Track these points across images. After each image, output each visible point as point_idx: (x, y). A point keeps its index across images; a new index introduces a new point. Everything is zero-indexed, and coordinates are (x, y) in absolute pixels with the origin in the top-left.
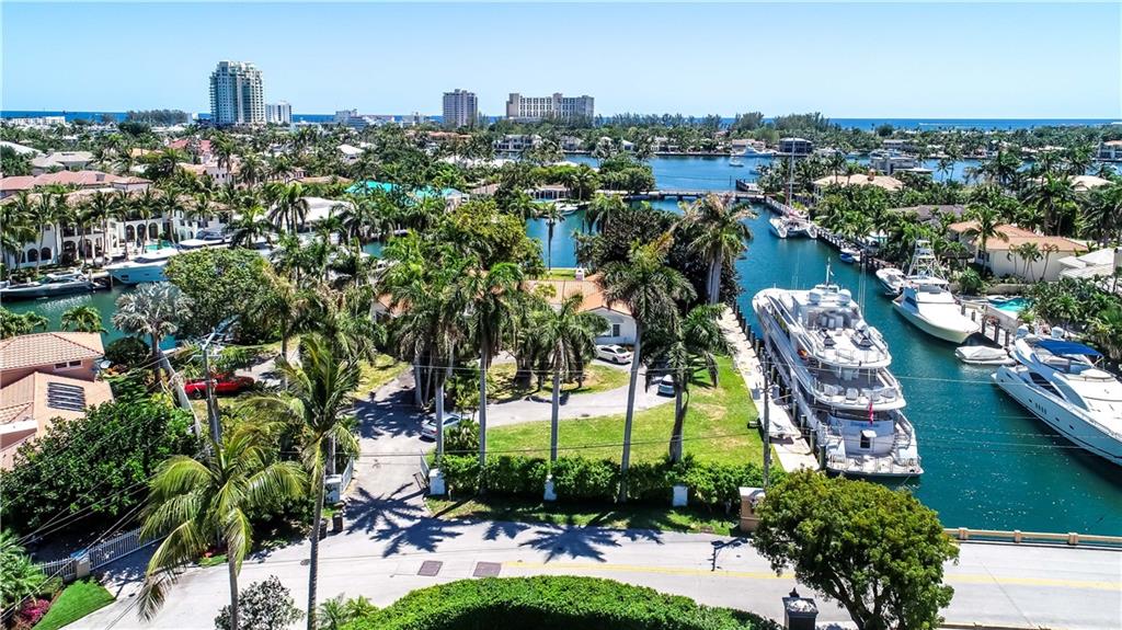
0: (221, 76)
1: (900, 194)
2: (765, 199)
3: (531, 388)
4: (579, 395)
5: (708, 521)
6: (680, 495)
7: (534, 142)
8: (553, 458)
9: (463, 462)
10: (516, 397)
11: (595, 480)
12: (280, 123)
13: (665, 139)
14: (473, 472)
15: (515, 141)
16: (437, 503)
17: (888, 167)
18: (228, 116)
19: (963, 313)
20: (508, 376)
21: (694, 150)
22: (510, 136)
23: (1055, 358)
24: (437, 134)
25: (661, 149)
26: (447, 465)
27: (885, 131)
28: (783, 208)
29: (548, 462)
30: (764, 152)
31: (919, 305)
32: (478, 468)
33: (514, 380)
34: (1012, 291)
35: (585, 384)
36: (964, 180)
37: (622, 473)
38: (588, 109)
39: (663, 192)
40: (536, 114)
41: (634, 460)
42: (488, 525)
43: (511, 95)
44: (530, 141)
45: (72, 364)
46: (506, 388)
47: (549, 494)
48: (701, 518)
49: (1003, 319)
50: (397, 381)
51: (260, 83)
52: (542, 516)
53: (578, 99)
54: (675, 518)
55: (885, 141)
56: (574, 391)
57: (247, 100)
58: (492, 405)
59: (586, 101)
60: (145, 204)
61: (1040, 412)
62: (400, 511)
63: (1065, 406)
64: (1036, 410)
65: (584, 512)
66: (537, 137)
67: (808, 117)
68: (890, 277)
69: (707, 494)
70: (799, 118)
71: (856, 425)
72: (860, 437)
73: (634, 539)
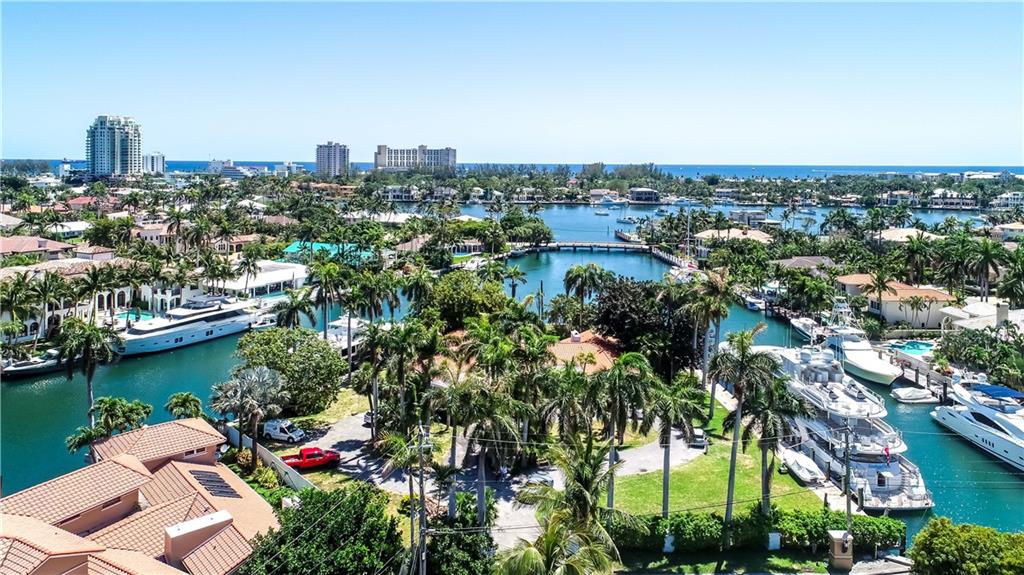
0: (99, 130)
1: (771, 247)
2: (650, 249)
5: (804, 562)
6: (774, 540)
7: (412, 193)
11: (711, 532)
12: (152, 173)
13: (532, 189)
15: (395, 191)
17: (746, 219)
18: (104, 166)
19: (880, 357)
21: (557, 198)
22: (390, 187)
23: (987, 399)
24: (319, 185)
25: (529, 198)
27: (713, 181)
28: (672, 258)
30: (618, 201)
31: (846, 352)
34: (904, 335)
36: (803, 229)
37: (729, 525)
38: (451, 159)
39: (560, 244)
40: (402, 164)
41: (735, 514)
43: (379, 147)
44: (409, 192)
45: (198, 451)
47: (668, 547)
48: (798, 560)
49: (913, 362)
51: (139, 136)
52: (674, 569)
53: (442, 150)
54: (775, 561)
55: (717, 190)
57: (125, 152)
59: (449, 152)
60: (133, 275)
61: (987, 446)
63: (1014, 442)
64: (984, 444)
66: (415, 187)
67: (644, 166)
68: (805, 325)
69: (800, 537)
70: (637, 167)
71: (874, 467)
72: (877, 476)
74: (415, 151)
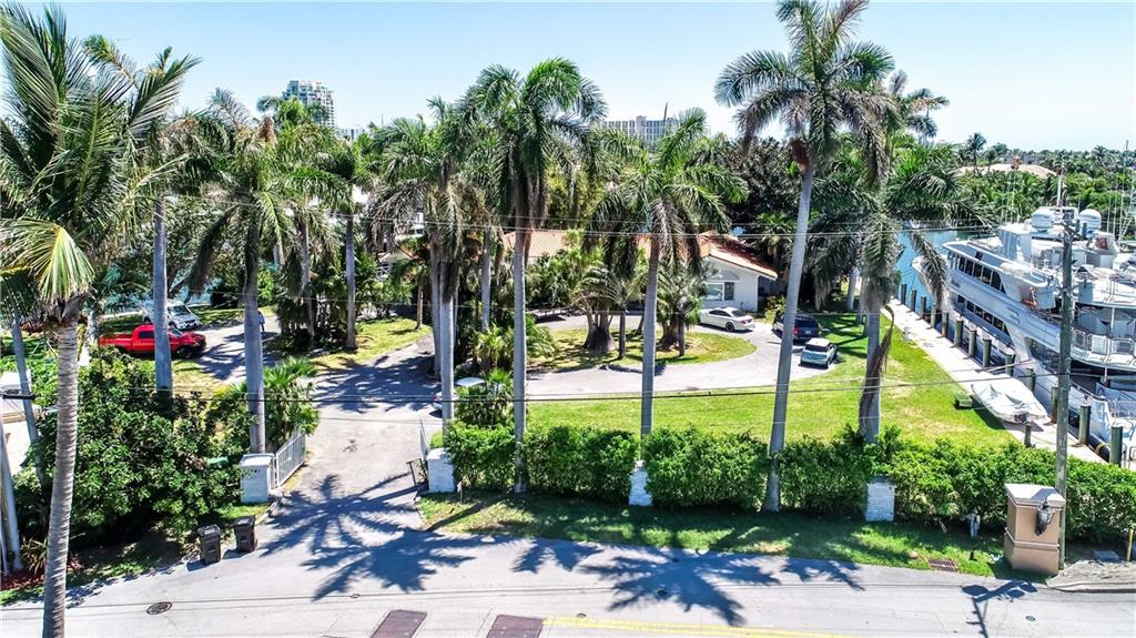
0: (292, 96)
3: (609, 355)
4: (681, 364)
5: (941, 549)
6: (880, 498)
8: (646, 428)
9: (485, 436)
10: (585, 366)
11: (725, 468)
14: (503, 453)
16: (438, 506)
20: (576, 343)
26: (457, 439)
29: (637, 438)
32: (512, 446)
33: (585, 346)
35: (688, 353)
41: (793, 436)
42: (526, 544)
46: (573, 355)
47: (639, 493)
48: (926, 541)
50: (415, 347)
52: (626, 530)
54: (871, 538)
56: (673, 360)
58: (550, 374)
62: (372, 516)
65: (704, 526)
69: (938, 496)
73: (804, 577)
74: (632, 123)
